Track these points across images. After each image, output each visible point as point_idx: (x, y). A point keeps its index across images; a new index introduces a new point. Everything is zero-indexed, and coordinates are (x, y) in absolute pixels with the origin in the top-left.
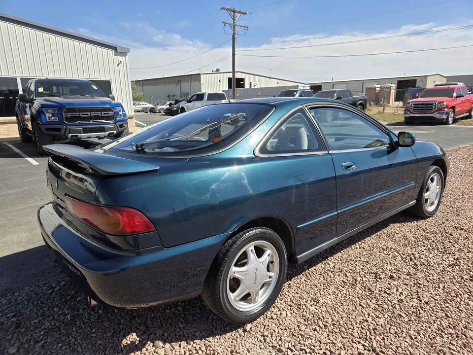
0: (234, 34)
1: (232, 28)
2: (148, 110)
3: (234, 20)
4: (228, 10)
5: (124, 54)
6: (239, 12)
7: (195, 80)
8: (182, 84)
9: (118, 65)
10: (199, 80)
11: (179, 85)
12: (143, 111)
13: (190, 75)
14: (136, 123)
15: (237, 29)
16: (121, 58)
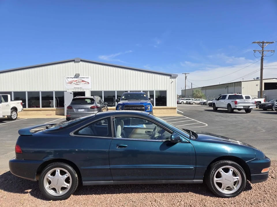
0: (262, 56)
1: (261, 53)
2: (202, 103)
3: (263, 48)
4: (258, 43)
5: (175, 77)
6: (267, 43)
7: (237, 86)
8: (229, 88)
9: (171, 83)
10: (241, 85)
11: (227, 89)
12: (199, 104)
13: (234, 83)
14: (177, 111)
15: (265, 53)
16: (173, 80)
